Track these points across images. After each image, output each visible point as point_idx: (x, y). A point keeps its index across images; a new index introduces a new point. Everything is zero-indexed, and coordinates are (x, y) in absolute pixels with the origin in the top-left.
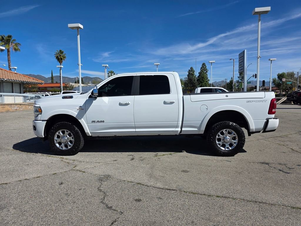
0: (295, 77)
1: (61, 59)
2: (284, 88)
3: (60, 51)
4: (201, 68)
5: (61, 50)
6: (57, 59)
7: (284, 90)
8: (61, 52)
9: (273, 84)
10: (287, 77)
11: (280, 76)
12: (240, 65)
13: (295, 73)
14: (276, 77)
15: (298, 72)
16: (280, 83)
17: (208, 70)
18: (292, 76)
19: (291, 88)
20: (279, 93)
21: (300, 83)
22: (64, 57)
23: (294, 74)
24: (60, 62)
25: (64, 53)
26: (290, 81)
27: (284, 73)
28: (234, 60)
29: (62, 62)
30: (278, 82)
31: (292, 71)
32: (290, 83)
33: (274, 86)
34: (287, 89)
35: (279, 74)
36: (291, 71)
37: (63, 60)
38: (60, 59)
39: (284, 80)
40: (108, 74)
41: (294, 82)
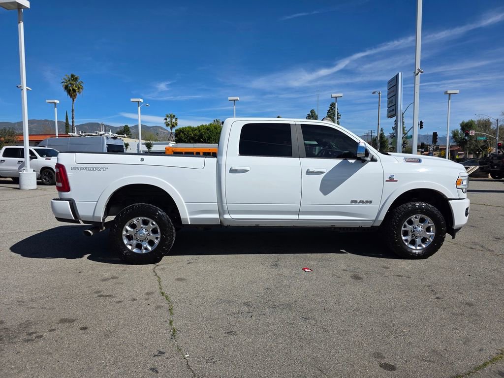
0: (492, 128)
1: (74, 91)
2: (472, 148)
3: (72, 76)
4: (329, 111)
5: (74, 74)
6: (67, 91)
7: (472, 152)
8: (74, 78)
9: (453, 140)
10: (478, 128)
11: (466, 127)
12: (389, 103)
13: (491, 120)
14: (459, 128)
15: (497, 120)
16: (464, 139)
17: (340, 115)
18: (486, 126)
19: (484, 148)
20: (463, 156)
21: (501, 138)
22: (79, 88)
23: (491, 123)
24: (71, 96)
25: (79, 81)
26: (482, 136)
27: (472, 121)
28: (379, 93)
29: (75, 96)
30: (461, 138)
31: (487, 118)
32: (482, 138)
33: (455, 144)
34: (478, 150)
35: (463, 123)
36: (485, 118)
37: (77, 93)
38: (71, 91)
39: (472, 133)
40: (166, 119)
41: (490, 137)
